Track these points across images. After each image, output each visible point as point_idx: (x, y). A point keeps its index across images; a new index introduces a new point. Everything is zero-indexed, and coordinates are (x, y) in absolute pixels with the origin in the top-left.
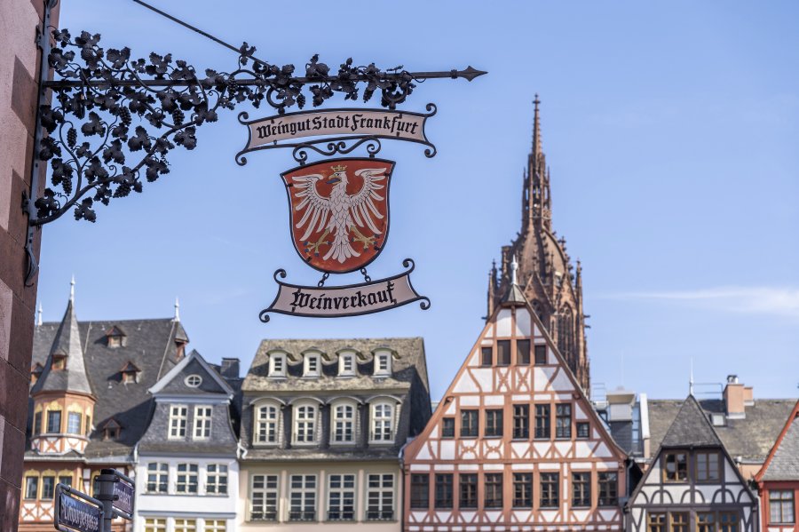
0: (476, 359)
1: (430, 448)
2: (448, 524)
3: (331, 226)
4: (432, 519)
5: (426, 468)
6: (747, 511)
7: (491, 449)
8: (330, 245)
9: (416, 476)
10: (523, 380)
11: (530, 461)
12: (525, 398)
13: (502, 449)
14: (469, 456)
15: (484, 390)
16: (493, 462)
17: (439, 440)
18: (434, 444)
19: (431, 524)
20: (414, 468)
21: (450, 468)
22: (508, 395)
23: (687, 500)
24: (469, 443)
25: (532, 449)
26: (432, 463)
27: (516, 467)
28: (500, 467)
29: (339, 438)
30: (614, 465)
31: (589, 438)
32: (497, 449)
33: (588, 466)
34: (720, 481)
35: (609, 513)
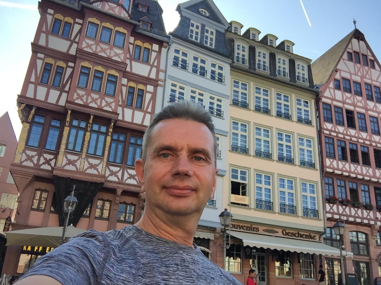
0: (346, 56)
1: (330, 92)
2: (342, 134)
4: (335, 129)
5: (329, 101)
7: (358, 101)
9: (325, 104)
10: (367, 73)
11: (376, 112)
12: (369, 81)
13: (363, 102)
14: (348, 101)
15: (351, 72)
16: (359, 107)
18: (332, 90)
19: (335, 132)
20: (324, 100)
21: (341, 104)
22: (362, 77)
24: (348, 95)
25: (375, 106)
27: (370, 113)
28: (363, 111)
29: (280, 74)
32: (361, 101)
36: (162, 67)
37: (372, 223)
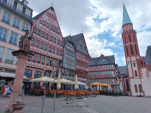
0: (46, 14)
2: (39, 38)
4: (36, 36)
5: (36, 27)
7: (47, 29)
9: (34, 27)
10: (52, 21)
12: (52, 24)
14: (43, 28)
15: (47, 19)
16: (47, 31)
17: (39, 23)
20: (34, 25)
22: (50, 22)
23: (70, 49)
26: (38, 26)
28: (48, 33)
29: (18, 11)
30: (62, 40)
31: (59, 35)
33: (59, 39)
34: (73, 48)
35: (61, 47)
37: (43, 68)
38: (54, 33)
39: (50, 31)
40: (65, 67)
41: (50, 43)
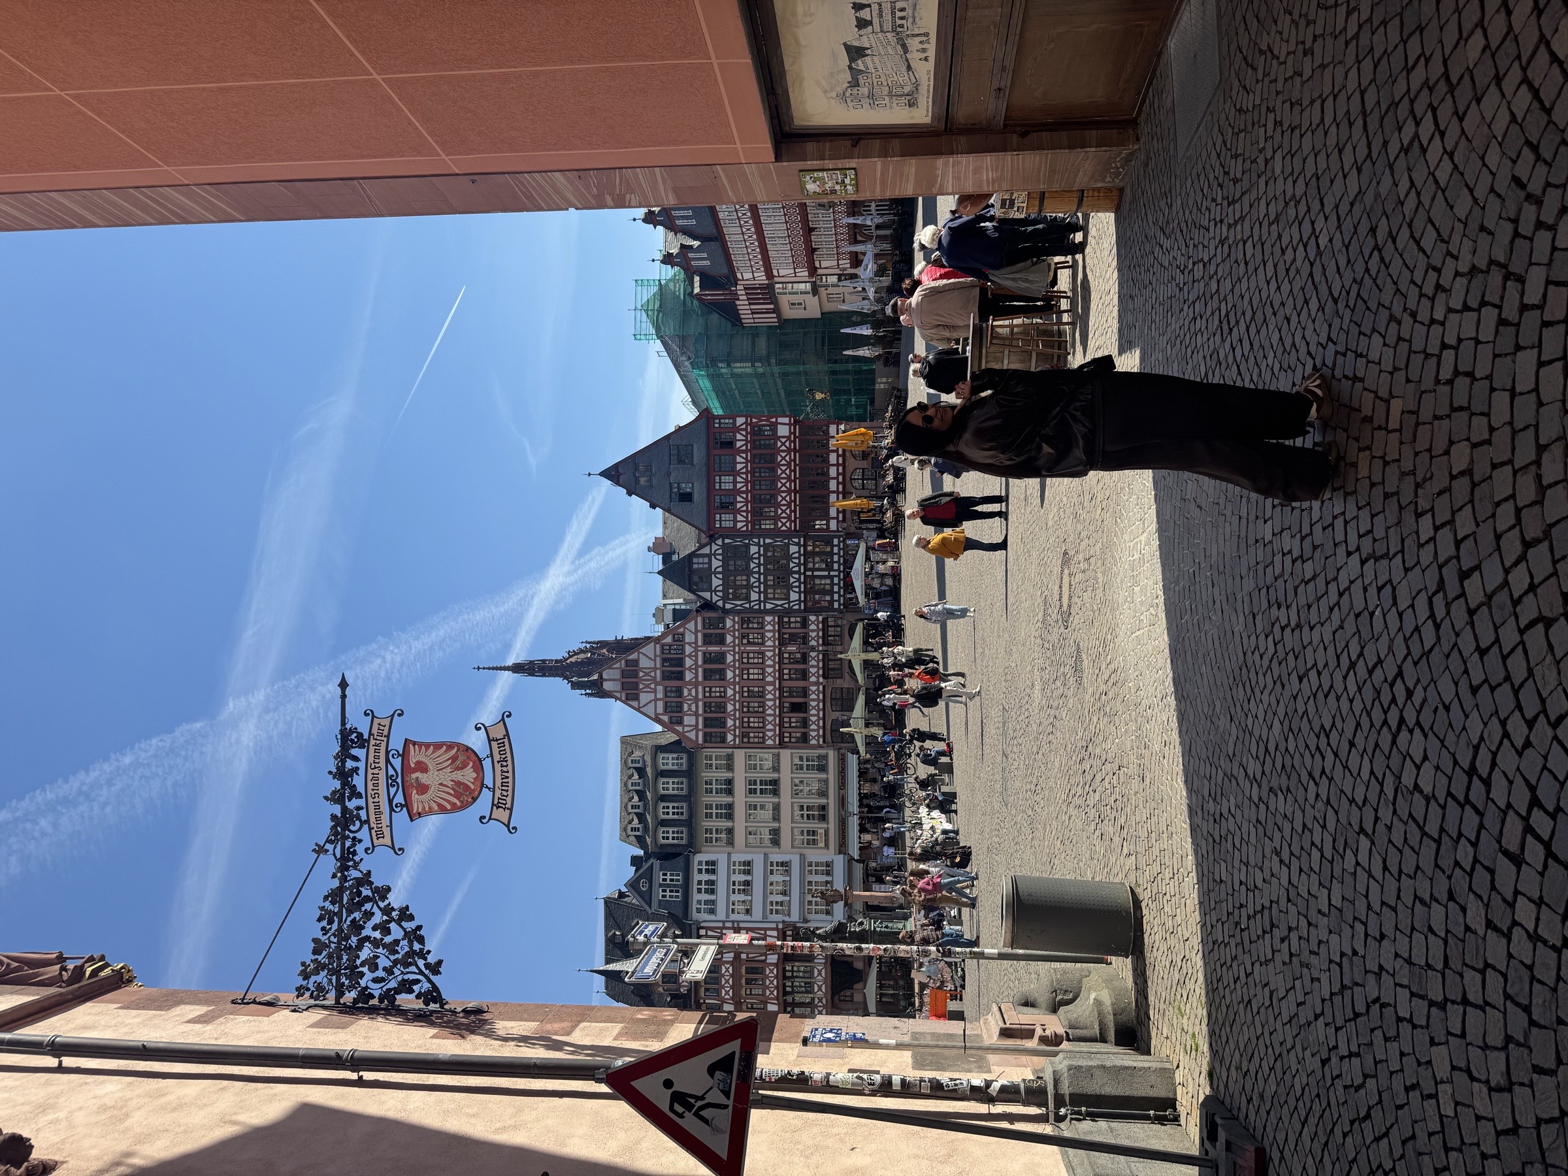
0: (635, 704)
2: (734, 721)
3: (450, 784)
5: (700, 734)
6: (727, 541)
7: (690, 694)
8: (463, 784)
9: (705, 741)
10: (647, 674)
11: (696, 670)
12: (658, 672)
13: (689, 688)
14: (693, 708)
15: (653, 698)
16: (697, 692)
17: (684, 726)
18: (686, 729)
19: (734, 730)
20: (700, 741)
21: (701, 719)
22: (657, 684)
23: (720, 576)
24: (686, 707)
25: (690, 669)
26: (697, 730)
27: (700, 679)
28: (700, 689)
29: (682, 789)
30: (699, 619)
31: (683, 635)
32: (690, 690)
33: (700, 635)
34: (709, 556)
35: (729, 623)
36: (720, 925)
37: (821, 688)
38: (688, 662)
39: (690, 683)
40: (799, 600)
41: (734, 677)
